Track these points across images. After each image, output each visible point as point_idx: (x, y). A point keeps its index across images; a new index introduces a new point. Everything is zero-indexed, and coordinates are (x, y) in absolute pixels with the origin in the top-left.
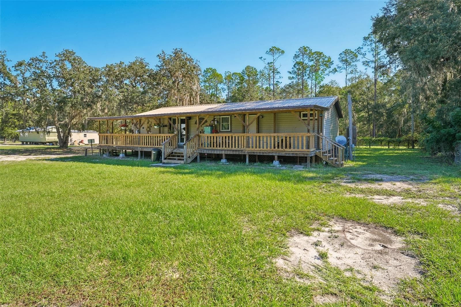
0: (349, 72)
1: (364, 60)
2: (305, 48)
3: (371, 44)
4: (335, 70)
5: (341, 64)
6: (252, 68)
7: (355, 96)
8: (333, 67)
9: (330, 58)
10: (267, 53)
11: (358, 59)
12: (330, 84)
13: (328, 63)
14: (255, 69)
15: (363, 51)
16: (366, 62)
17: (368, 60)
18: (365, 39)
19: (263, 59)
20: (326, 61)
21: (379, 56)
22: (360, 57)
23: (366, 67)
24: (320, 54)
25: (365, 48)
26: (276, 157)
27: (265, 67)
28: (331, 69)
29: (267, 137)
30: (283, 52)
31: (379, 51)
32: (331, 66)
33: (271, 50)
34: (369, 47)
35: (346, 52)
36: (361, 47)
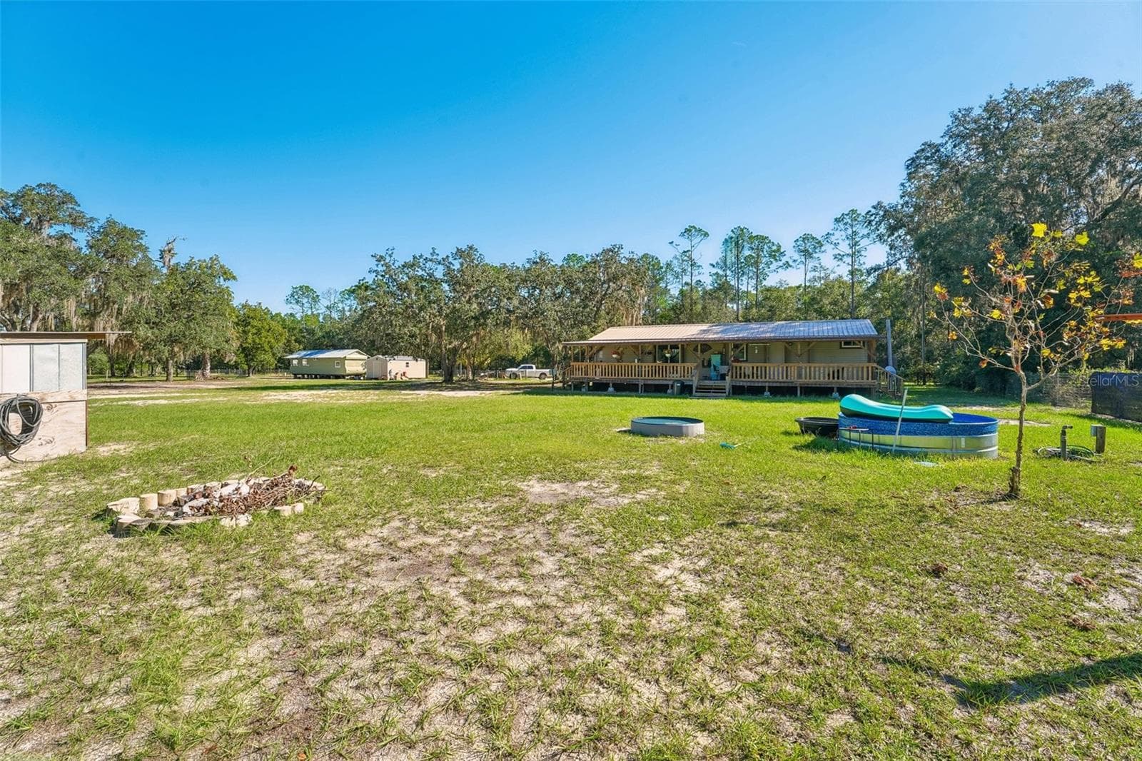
0: (810, 269)
1: (836, 252)
2: (742, 230)
3: (846, 229)
4: (787, 265)
5: (796, 256)
6: (653, 257)
7: (823, 307)
8: (784, 259)
9: (779, 246)
10: (682, 235)
11: (823, 248)
12: (779, 285)
13: (776, 253)
14: (657, 259)
15: (833, 239)
16: (839, 254)
17: (842, 253)
18: (837, 220)
19: (674, 244)
20: (774, 251)
21: (857, 248)
22: (827, 247)
23: (839, 263)
24: (762, 239)
25: (838, 234)
26: (835, 389)
27: (675, 257)
28: (781, 264)
29: (824, 368)
30: (706, 235)
31: (857, 239)
32: (782, 258)
33: (687, 231)
34: (843, 233)
35: (805, 238)
36: (832, 232)
